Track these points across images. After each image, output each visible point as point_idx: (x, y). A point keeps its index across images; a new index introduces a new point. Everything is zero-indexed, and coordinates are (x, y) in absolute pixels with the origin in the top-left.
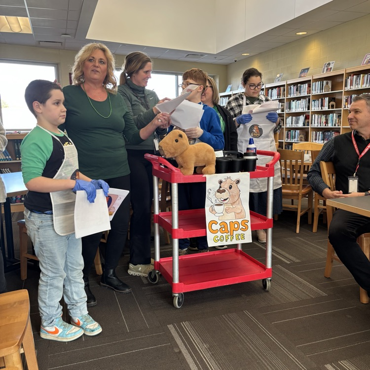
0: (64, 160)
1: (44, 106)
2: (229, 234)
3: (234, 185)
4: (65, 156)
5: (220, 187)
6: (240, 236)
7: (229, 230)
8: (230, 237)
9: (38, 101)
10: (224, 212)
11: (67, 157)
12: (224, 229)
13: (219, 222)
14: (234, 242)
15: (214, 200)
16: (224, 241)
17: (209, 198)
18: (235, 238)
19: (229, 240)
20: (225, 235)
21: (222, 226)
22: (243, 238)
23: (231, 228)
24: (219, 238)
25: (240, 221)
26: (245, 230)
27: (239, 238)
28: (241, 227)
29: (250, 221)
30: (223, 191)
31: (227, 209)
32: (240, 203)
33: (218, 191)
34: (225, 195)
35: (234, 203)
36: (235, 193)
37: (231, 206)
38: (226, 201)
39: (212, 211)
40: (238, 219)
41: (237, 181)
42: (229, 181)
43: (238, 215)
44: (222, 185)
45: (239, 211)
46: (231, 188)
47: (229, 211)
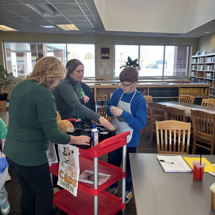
2: (68, 183)
3: (71, 153)
5: (64, 152)
8: (68, 185)
12: (66, 179)
14: (69, 190)
15: (63, 158)
16: (65, 186)
17: (60, 156)
18: (69, 187)
19: (67, 187)
20: (66, 182)
21: (65, 177)
22: (73, 191)
23: (69, 180)
24: (63, 183)
25: (73, 178)
26: (74, 186)
27: (72, 189)
28: (73, 183)
29: (78, 182)
30: (66, 155)
31: (69, 167)
32: (75, 167)
33: (64, 153)
34: (67, 158)
35: (72, 165)
36: (72, 159)
37: (71, 167)
38: (68, 162)
39: (62, 164)
40: (73, 177)
41: (72, 151)
42: (68, 149)
43: (73, 175)
44: (65, 150)
45: (74, 172)
46: (69, 154)
47: (70, 169)
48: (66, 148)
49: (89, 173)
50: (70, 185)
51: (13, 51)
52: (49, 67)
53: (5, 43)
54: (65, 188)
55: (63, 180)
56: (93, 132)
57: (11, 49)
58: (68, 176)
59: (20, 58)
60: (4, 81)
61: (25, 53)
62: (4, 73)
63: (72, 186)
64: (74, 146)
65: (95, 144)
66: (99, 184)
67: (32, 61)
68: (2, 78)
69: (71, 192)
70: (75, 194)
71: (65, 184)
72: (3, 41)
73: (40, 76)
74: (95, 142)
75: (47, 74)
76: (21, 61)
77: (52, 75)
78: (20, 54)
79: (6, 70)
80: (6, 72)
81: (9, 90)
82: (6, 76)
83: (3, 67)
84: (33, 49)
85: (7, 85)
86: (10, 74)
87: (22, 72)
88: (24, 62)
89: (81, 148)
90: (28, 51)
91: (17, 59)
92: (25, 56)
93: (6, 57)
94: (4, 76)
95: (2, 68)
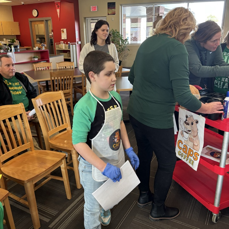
0: (104, 124)
1: (98, 76)
2: (187, 155)
3: (194, 123)
4: (105, 121)
5: (186, 120)
6: (191, 161)
7: (187, 152)
8: (186, 157)
9: (93, 72)
10: (188, 139)
11: (106, 122)
12: (185, 150)
13: (184, 144)
14: (187, 162)
15: (183, 127)
16: (183, 158)
17: (180, 124)
18: (189, 160)
19: (185, 159)
20: (184, 154)
21: (185, 148)
22: (193, 164)
23: (188, 152)
24: (181, 154)
25: (194, 151)
26: (195, 159)
27: (191, 162)
28: (193, 156)
29: (200, 156)
30: (188, 124)
31: (190, 138)
32: (198, 139)
33: (185, 122)
34: (189, 128)
35: (195, 136)
36: (195, 129)
37: (193, 138)
38: (190, 132)
39: (182, 134)
40: (194, 149)
41: (196, 121)
42: (191, 118)
43: (195, 147)
44: (188, 119)
45: (196, 144)
46: (192, 124)
47: (191, 140)
48: (189, 116)
49: (212, 149)
50: (190, 157)
51: (128, 17)
52: (183, 17)
53: (123, 7)
54: (183, 160)
55: (181, 151)
56: (226, 101)
57: (127, 15)
58: (188, 147)
59: (134, 25)
60: (119, 48)
61: (139, 19)
62: (120, 39)
63: (192, 159)
64: (200, 115)
65: (227, 116)
66: (227, 164)
67: (147, 27)
68: (118, 44)
69: (190, 165)
70: (195, 168)
71: (183, 155)
72: (121, 5)
73: (173, 29)
74: (227, 114)
75: (181, 25)
76: (135, 28)
77: (186, 26)
78: (135, 20)
79: (122, 36)
80: (121, 38)
81: (123, 56)
82: (121, 42)
83: (119, 32)
84: (148, 13)
85: (121, 52)
86: (125, 40)
87: (135, 39)
88: (138, 28)
89: (208, 118)
90: (143, 16)
91: (131, 26)
92: (139, 22)
93: (123, 24)
94: (120, 42)
95: (118, 34)
